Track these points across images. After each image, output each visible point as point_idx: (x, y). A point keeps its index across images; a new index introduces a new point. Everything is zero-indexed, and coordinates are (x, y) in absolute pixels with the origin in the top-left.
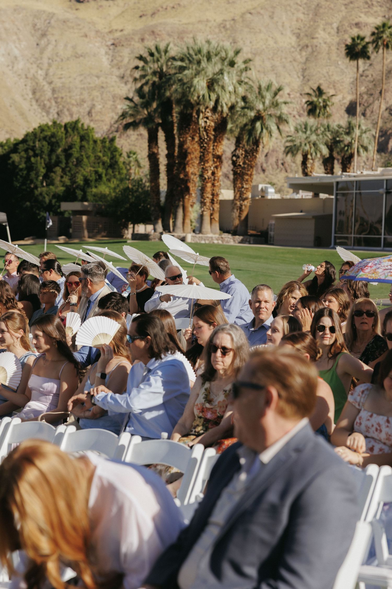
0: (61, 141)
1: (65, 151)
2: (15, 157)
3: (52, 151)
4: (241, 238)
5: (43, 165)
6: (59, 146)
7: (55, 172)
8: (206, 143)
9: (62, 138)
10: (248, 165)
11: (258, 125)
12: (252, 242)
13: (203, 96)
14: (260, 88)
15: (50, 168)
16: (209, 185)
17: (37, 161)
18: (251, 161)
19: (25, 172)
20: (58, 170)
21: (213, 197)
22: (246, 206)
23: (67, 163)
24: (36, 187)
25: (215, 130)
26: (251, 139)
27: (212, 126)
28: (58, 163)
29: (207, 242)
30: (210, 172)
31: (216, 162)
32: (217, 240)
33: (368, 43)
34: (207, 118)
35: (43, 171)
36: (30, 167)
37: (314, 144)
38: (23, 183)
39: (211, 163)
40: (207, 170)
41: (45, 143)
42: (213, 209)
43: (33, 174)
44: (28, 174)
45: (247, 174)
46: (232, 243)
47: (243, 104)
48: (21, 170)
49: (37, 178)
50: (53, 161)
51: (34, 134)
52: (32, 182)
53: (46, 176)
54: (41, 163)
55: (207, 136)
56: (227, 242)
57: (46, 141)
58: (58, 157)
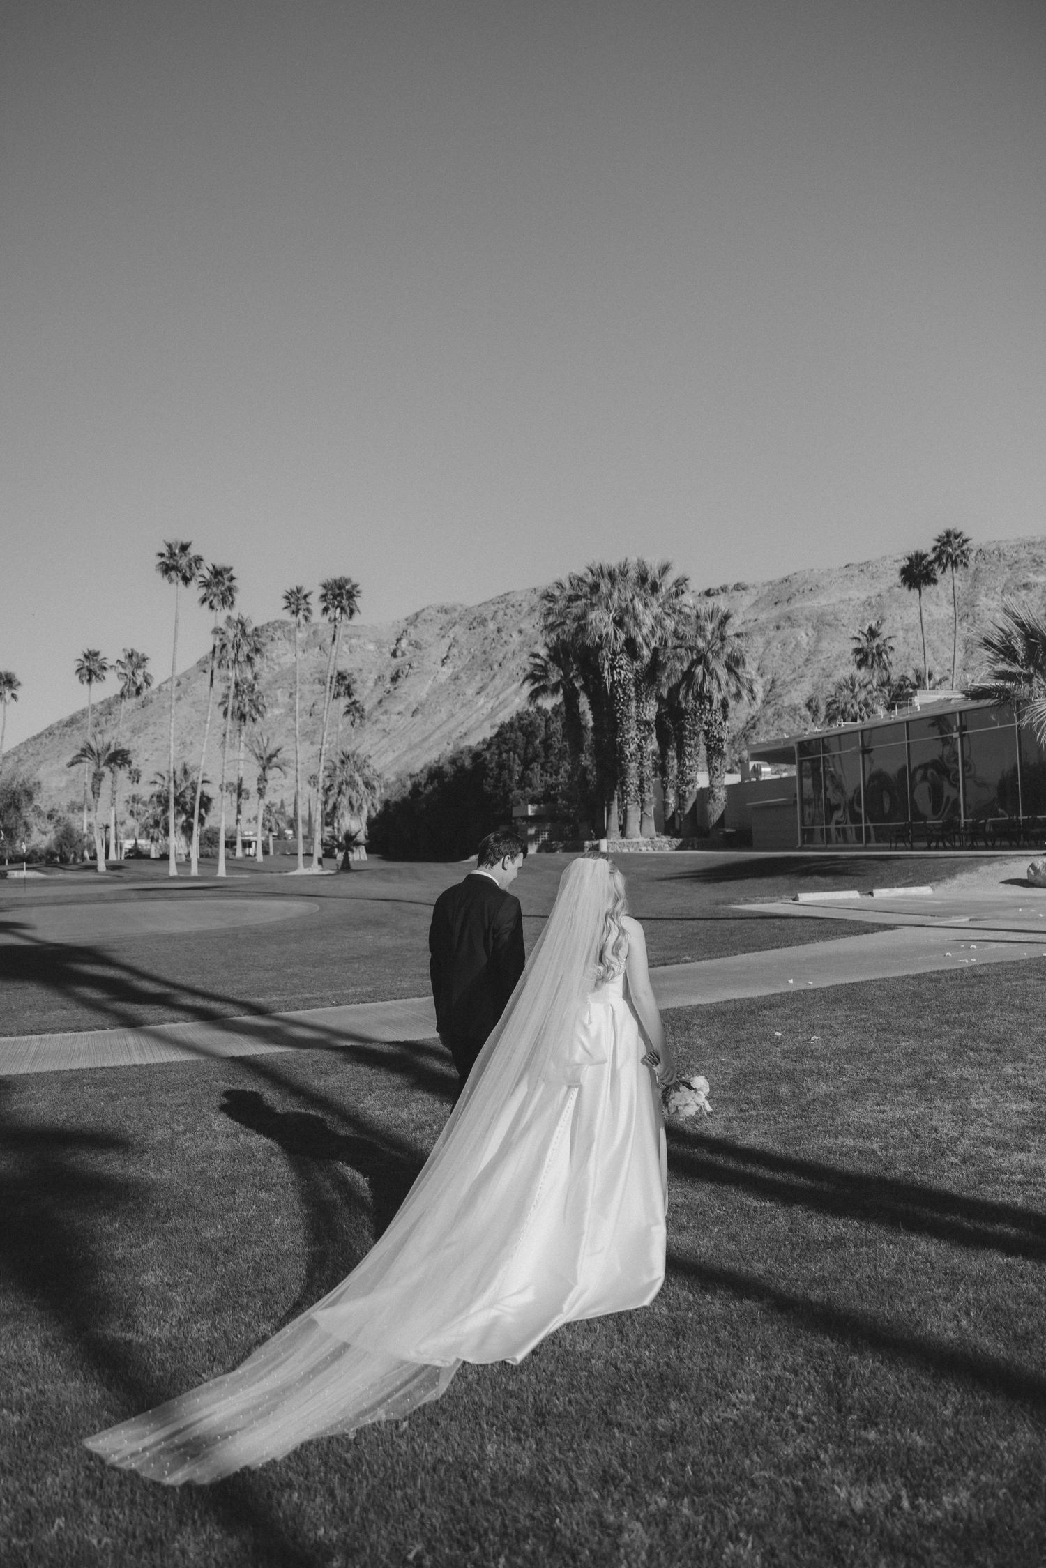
0: (538, 730)
1: (543, 742)
2: (487, 755)
3: (529, 743)
4: (679, 841)
5: (517, 761)
6: (536, 738)
7: (532, 770)
8: (623, 705)
9: (539, 726)
10: (690, 731)
11: (699, 670)
12: (696, 846)
13: (607, 635)
14: (698, 617)
15: (526, 764)
16: (633, 765)
17: (509, 757)
18: (694, 726)
19: (496, 772)
20: (536, 767)
21: (641, 783)
22: (691, 793)
23: (547, 757)
24: (511, 790)
25: (637, 685)
26: (690, 693)
27: (630, 680)
28: (535, 758)
29: (632, 850)
30: (633, 747)
31: (644, 732)
32: (646, 846)
33: (931, 563)
34: (621, 667)
35: (517, 768)
36: (502, 766)
37: (867, 705)
38: (496, 787)
39: (633, 733)
40: (629, 744)
41: (519, 734)
42: (643, 801)
43: (505, 775)
44: (500, 774)
45: (690, 746)
46: (667, 850)
47: (676, 642)
48: (492, 769)
49: (511, 778)
50: (530, 756)
51: (511, 724)
52: (505, 782)
53: (522, 777)
54: (514, 759)
55: (624, 693)
56: (660, 848)
57: (521, 731)
58: (535, 749)
